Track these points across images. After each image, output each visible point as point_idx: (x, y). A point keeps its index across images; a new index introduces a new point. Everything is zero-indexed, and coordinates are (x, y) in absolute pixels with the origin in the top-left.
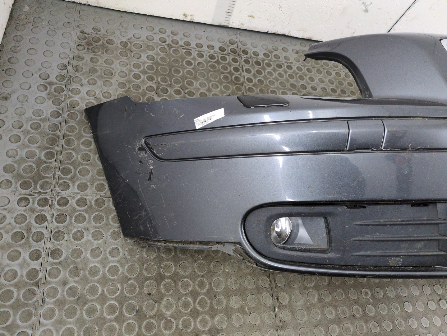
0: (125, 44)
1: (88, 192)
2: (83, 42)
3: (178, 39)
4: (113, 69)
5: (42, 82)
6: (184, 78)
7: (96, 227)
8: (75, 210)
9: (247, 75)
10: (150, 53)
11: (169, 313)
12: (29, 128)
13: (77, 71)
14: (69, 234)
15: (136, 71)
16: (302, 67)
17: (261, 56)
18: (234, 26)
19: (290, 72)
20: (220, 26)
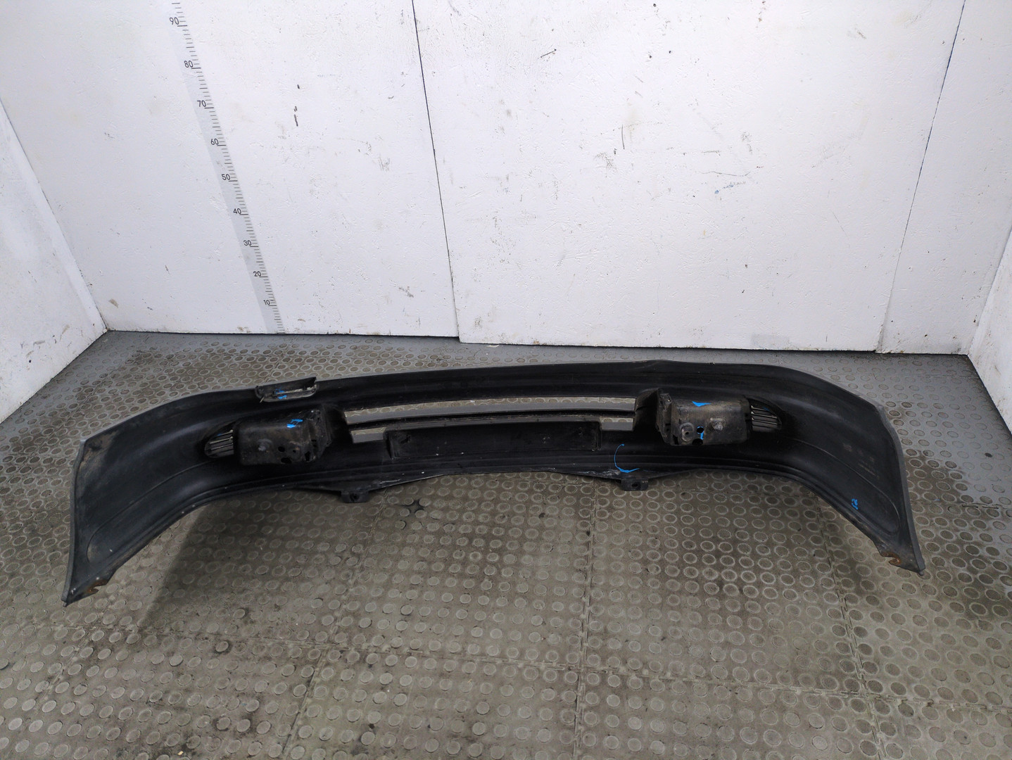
0: (170, 358)
1: (58, 455)
2: (134, 359)
3: (226, 349)
4: (145, 374)
5: (80, 386)
6: (209, 375)
7: (46, 476)
8: (39, 465)
9: (277, 370)
10: (189, 361)
11: (57, 535)
12: (47, 415)
13: (113, 378)
14: (23, 479)
15: (165, 374)
16: (351, 360)
17: (309, 353)
18: (291, 332)
19: (332, 364)
20: (277, 335)
